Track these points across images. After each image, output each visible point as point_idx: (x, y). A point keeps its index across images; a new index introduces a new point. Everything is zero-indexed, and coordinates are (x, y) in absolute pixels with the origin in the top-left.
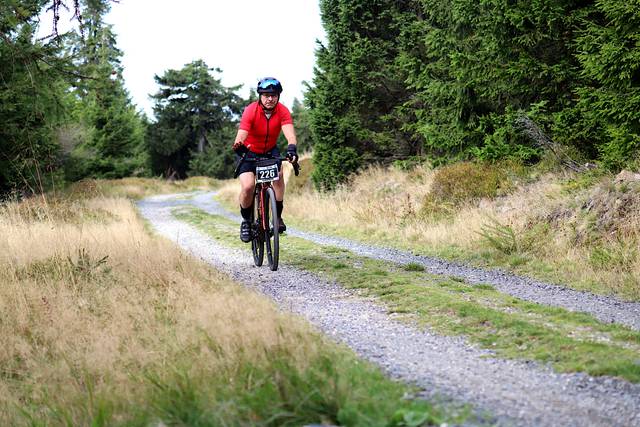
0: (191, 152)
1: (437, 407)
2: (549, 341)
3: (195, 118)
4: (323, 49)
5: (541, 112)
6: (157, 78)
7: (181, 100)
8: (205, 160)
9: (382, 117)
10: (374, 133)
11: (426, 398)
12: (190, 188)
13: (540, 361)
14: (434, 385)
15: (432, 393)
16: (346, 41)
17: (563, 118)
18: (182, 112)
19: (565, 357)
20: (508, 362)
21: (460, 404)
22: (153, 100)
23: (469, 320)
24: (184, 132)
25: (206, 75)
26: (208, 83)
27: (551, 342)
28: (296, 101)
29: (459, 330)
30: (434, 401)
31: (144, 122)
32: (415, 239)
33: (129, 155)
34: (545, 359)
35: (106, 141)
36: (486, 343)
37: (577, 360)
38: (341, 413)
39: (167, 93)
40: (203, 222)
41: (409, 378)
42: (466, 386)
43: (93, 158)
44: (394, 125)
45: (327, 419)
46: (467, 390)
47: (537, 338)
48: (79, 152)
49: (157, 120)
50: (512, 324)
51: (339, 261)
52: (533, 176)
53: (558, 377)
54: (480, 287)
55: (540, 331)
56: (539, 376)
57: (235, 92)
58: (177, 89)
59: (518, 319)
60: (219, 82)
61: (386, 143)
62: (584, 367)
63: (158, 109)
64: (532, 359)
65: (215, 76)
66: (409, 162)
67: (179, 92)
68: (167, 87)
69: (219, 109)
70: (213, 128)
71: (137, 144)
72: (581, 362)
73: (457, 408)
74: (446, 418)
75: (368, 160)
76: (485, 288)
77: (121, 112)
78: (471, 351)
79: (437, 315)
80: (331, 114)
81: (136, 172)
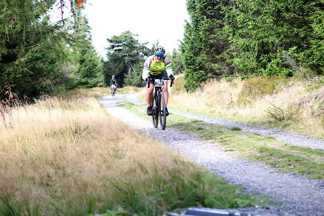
0: (125, 75)
1: (253, 197)
2: (304, 163)
3: (126, 58)
4: (188, 24)
5: (294, 52)
6: (108, 40)
7: (120, 50)
8: (131, 78)
9: (217, 56)
10: (213, 64)
11: (246, 193)
12: (125, 92)
13: (300, 173)
14: (250, 186)
15: (250, 190)
16: (199, 20)
17: (304, 55)
18: (120, 56)
19: (312, 172)
20: (285, 174)
21: (264, 196)
22: (106, 50)
23: (264, 154)
24: (121, 65)
25: (131, 38)
26: (132, 41)
27: (305, 164)
28: (175, 49)
29: (260, 159)
30: (250, 194)
31: (102, 61)
32: (235, 115)
33: (96, 77)
34: (303, 173)
35: (84, 70)
36: (273, 165)
37: (318, 173)
38: (206, 201)
39: (113, 47)
40: (132, 108)
41: (238, 183)
42: (266, 187)
43: (79, 78)
44: (223, 60)
45: (200, 204)
46: (266, 189)
47: (298, 162)
48: (71, 76)
49: (108, 60)
50: (286, 156)
51: (199, 126)
52: (291, 83)
53: (310, 181)
54: (268, 138)
55: (299, 159)
56: (301, 181)
57: (145, 46)
58: (118, 45)
59: (288, 153)
60: (137, 41)
61: (219, 69)
62: (322, 176)
63: (109, 54)
64: (297, 173)
65: (135, 38)
66: (230, 77)
67: (119, 46)
68: (113, 44)
69: (138, 54)
70: (135, 63)
71: (99, 71)
72: (320, 174)
73: (262, 198)
74: (258, 203)
75: (210, 77)
76: (271, 138)
77: (91, 57)
78: (266, 169)
79: (248, 152)
80: (192, 55)
81: (99, 85)
